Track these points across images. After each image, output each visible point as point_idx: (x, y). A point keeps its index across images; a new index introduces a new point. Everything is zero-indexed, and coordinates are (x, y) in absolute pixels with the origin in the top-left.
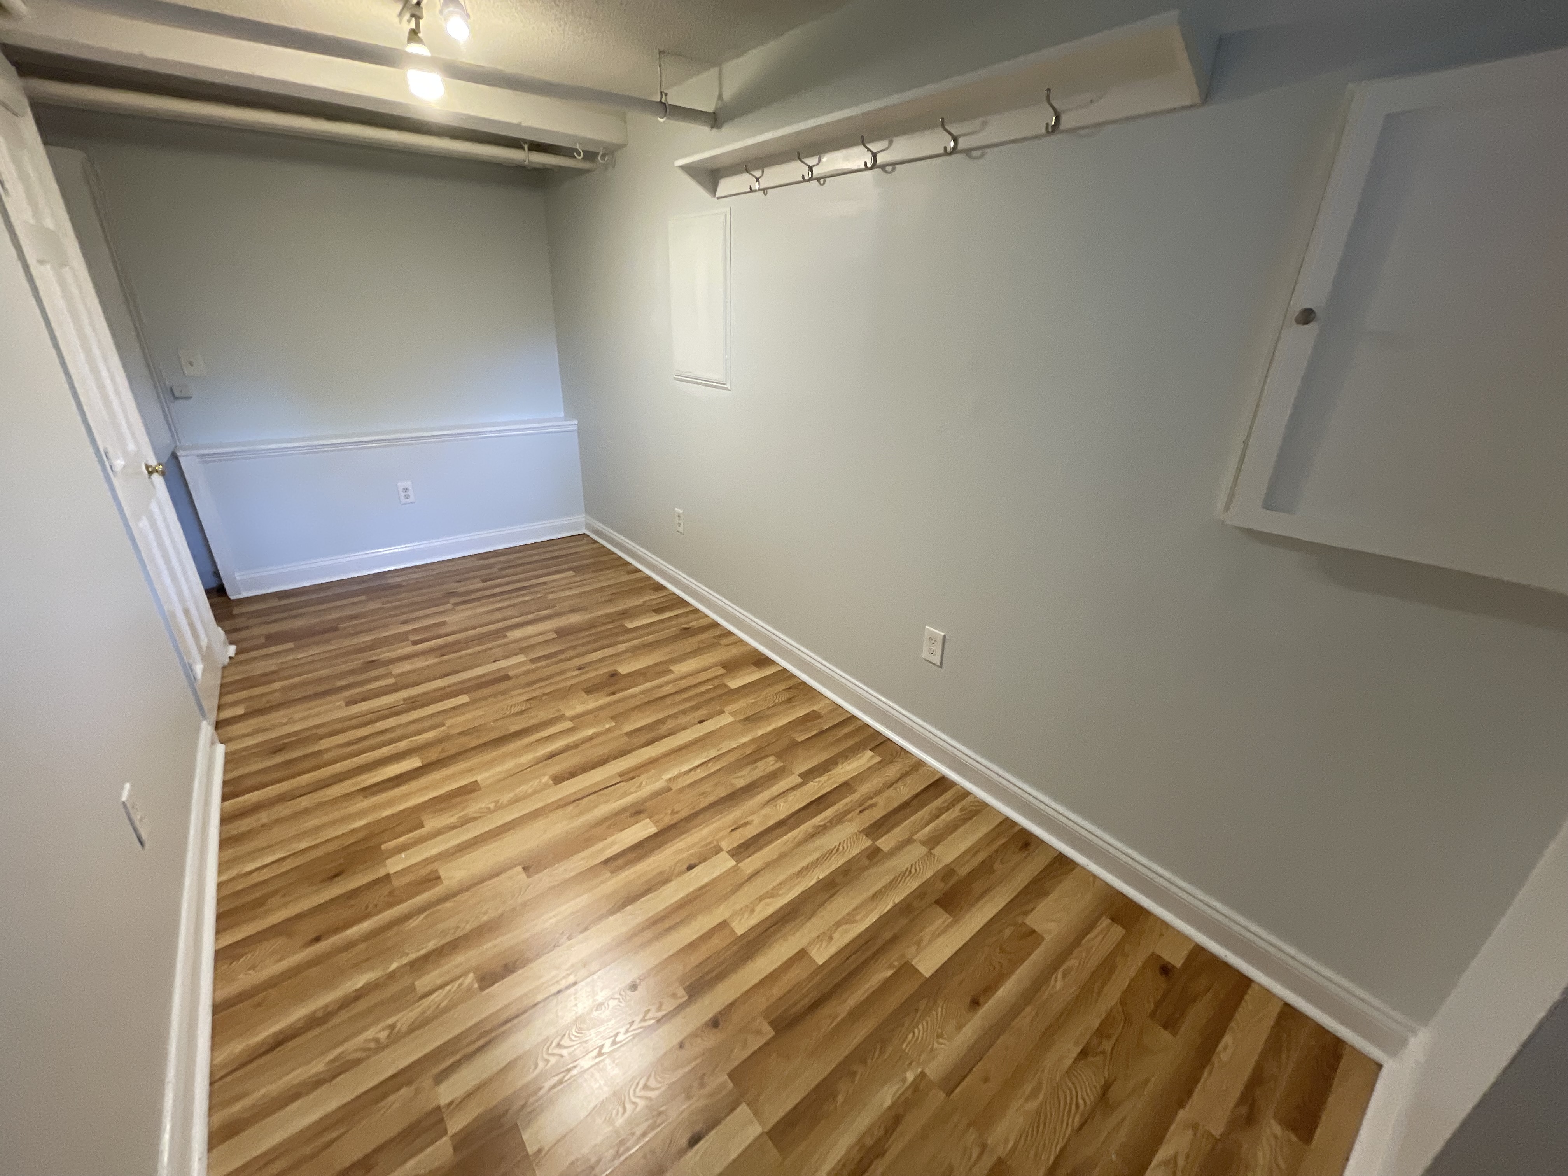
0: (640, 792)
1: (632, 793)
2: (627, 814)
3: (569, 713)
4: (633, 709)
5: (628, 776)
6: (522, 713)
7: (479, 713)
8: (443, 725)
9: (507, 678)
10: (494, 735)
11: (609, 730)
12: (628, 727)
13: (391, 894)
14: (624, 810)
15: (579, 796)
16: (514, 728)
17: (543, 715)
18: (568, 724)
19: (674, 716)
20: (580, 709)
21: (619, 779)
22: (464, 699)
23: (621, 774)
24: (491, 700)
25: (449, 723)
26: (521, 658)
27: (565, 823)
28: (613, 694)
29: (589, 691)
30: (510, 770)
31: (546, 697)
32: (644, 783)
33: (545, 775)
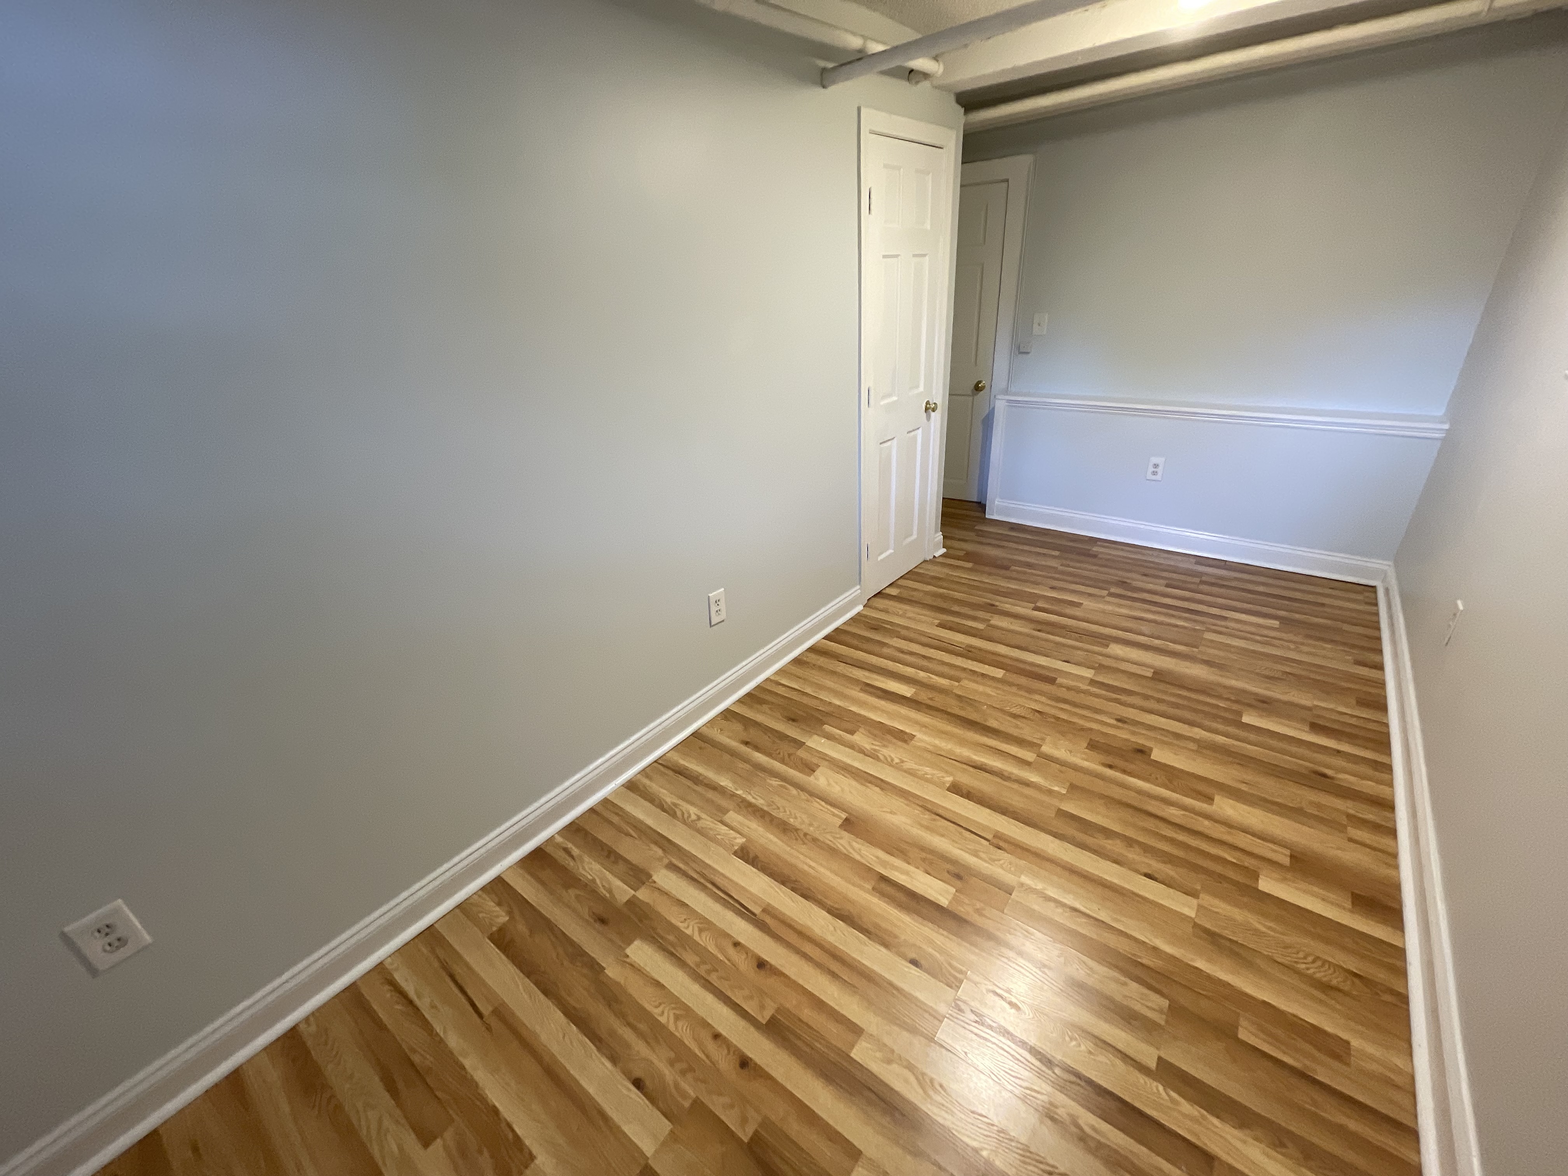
0: (986, 865)
1: (981, 858)
2: (949, 866)
3: (1045, 749)
4: (1102, 796)
5: (1000, 842)
6: (1015, 716)
7: (989, 690)
8: (958, 680)
9: (1052, 681)
10: (974, 716)
11: (1050, 792)
12: (1070, 807)
13: (789, 755)
14: (954, 862)
15: (947, 816)
16: (993, 723)
17: (1026, 731)
18: (1030, 756)
19: (1130, 842)
20: (1061, 753)
21: (990, 837)
22: (999, 673)
23: (998, 836)
24: (1014, 689)
25: (965, 683)
26: (1089, 674)
27: (908, 821)
28: (1110, 767)
29: (1093, 746)
30: (940, 749)
31: (1053, 720)
32: (1001, 862)
33: (951, 774)
